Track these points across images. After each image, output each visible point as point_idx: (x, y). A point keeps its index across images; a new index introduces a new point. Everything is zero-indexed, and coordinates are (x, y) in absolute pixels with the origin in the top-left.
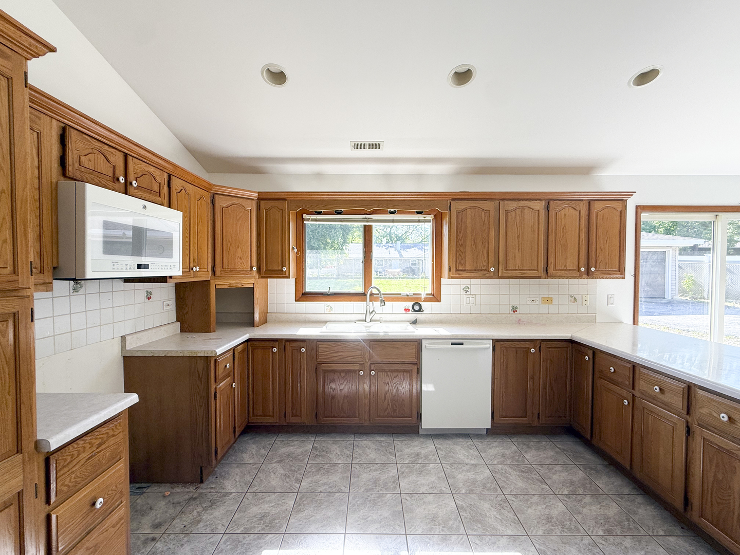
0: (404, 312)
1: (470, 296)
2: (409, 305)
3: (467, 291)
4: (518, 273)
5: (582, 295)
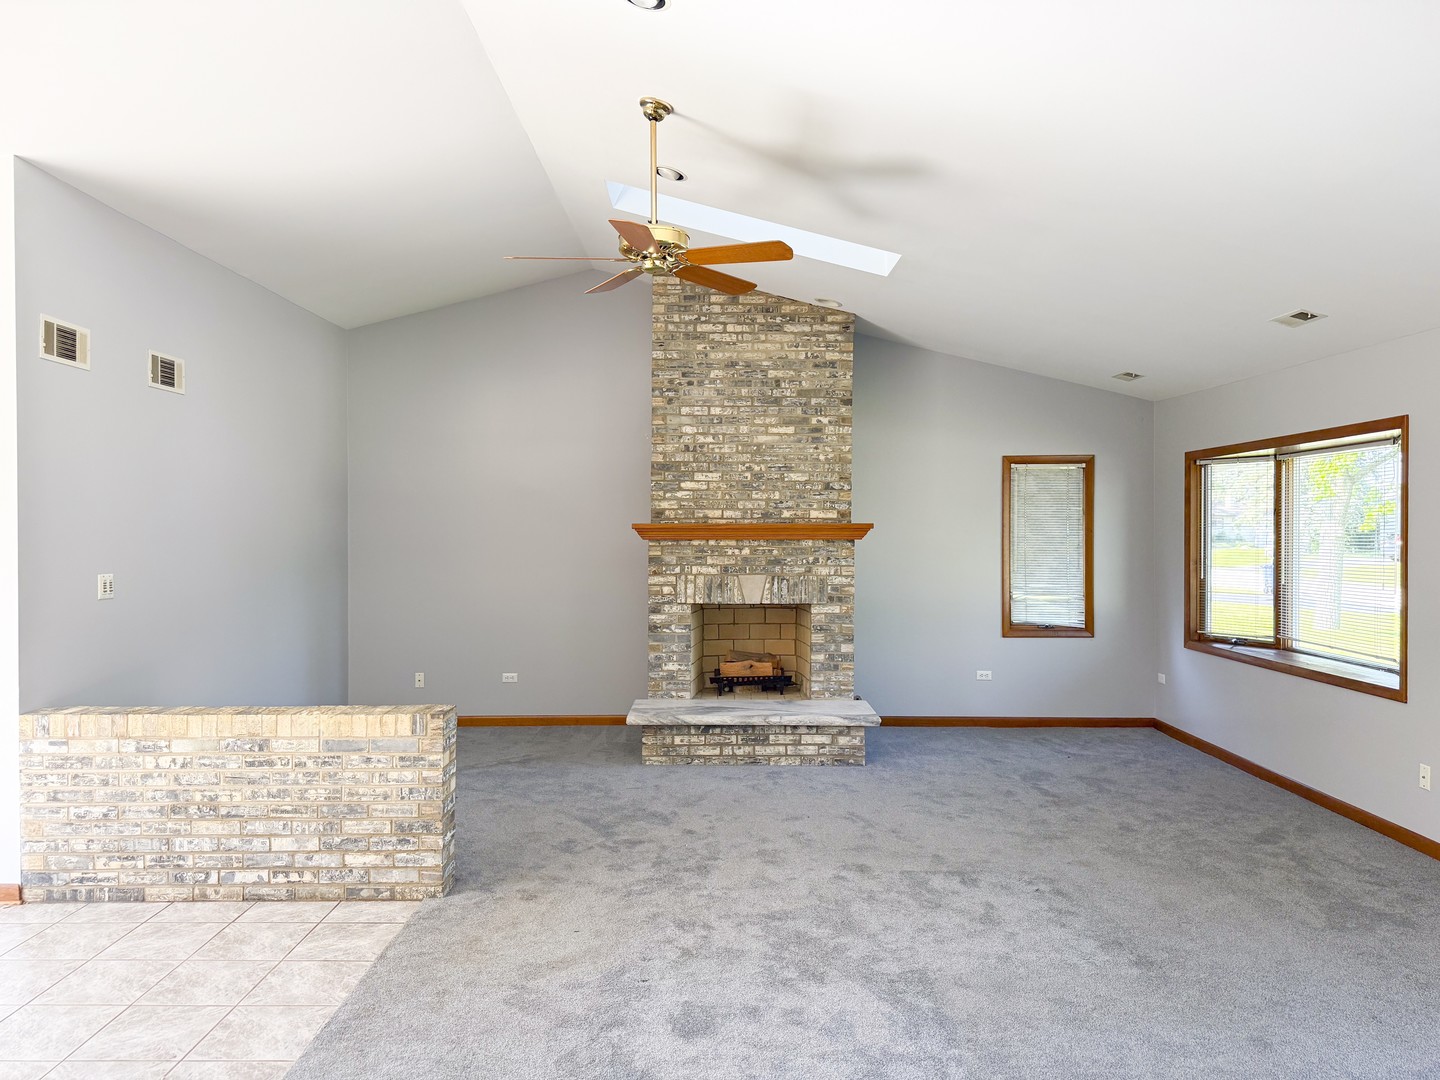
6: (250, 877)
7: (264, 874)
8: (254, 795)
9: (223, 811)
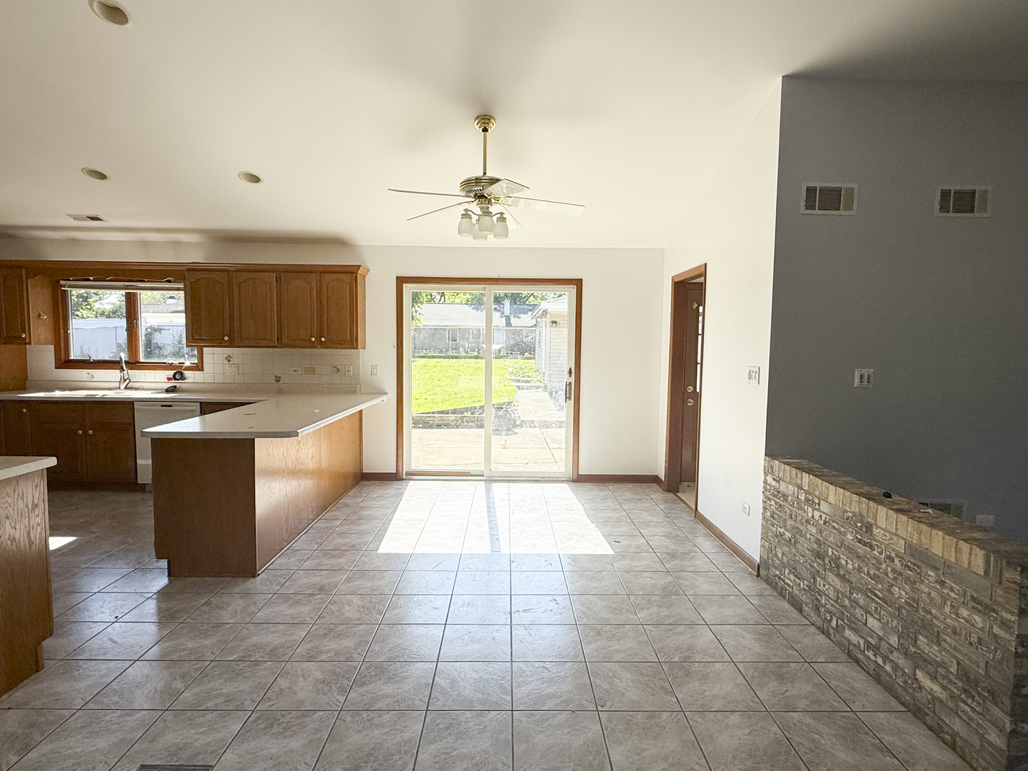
0: (167, 381)
1: (233, 366)
2: (171, 373)
3: (229, 361)
4: (266, 343)
5: (345, 365)
6: (854, 638)
7: (862, 642)
8: (860, 570)
9: (842, 572)
